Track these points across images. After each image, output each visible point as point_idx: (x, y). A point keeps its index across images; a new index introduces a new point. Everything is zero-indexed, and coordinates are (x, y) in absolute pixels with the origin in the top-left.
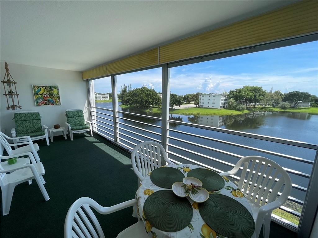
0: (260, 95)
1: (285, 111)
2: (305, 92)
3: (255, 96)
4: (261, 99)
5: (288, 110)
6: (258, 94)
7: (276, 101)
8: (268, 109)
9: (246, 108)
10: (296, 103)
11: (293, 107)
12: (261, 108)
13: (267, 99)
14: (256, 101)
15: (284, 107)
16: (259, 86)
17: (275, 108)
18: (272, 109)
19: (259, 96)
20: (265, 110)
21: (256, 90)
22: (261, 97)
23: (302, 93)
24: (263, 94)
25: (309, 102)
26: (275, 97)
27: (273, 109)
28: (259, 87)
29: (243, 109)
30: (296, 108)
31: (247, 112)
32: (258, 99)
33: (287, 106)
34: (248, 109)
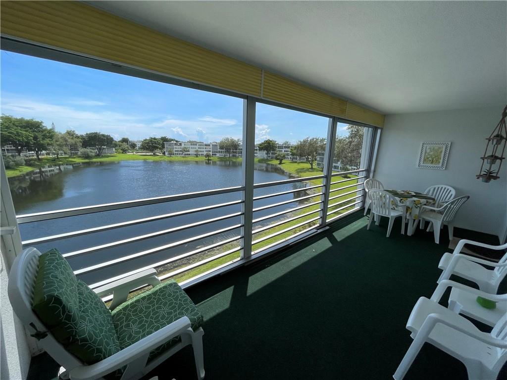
0: (45, 137)
1: (91, 161)
2: (106, 134)
3: (35, 138)
4: (48, 144)
5: (94, 160)
6: (40, 135)
7: (74, 147)
8: (65, 161)
9: (25, 163)
10: (100, 149)
11: (98, 156)
12: (53, 160)
13: (58, 143)
14: (41, 147)
15: (87, 156)
16: (36, 120)
17: (74, 158)
18: (70, 159)
19: (43, 139)
20: (60, 163)
21: (33, 126)
22: (47, 141)
23: (103, 135)
24: (50, 134)
25: (113, 147)
26: (70, 141)
27: (73, 160)
28: (38, 122)
29: (18, 164)
30: (103, 157)
31: (27, 169)
32: (43, 144)
33: (90, 154)
34: (29, 163)
